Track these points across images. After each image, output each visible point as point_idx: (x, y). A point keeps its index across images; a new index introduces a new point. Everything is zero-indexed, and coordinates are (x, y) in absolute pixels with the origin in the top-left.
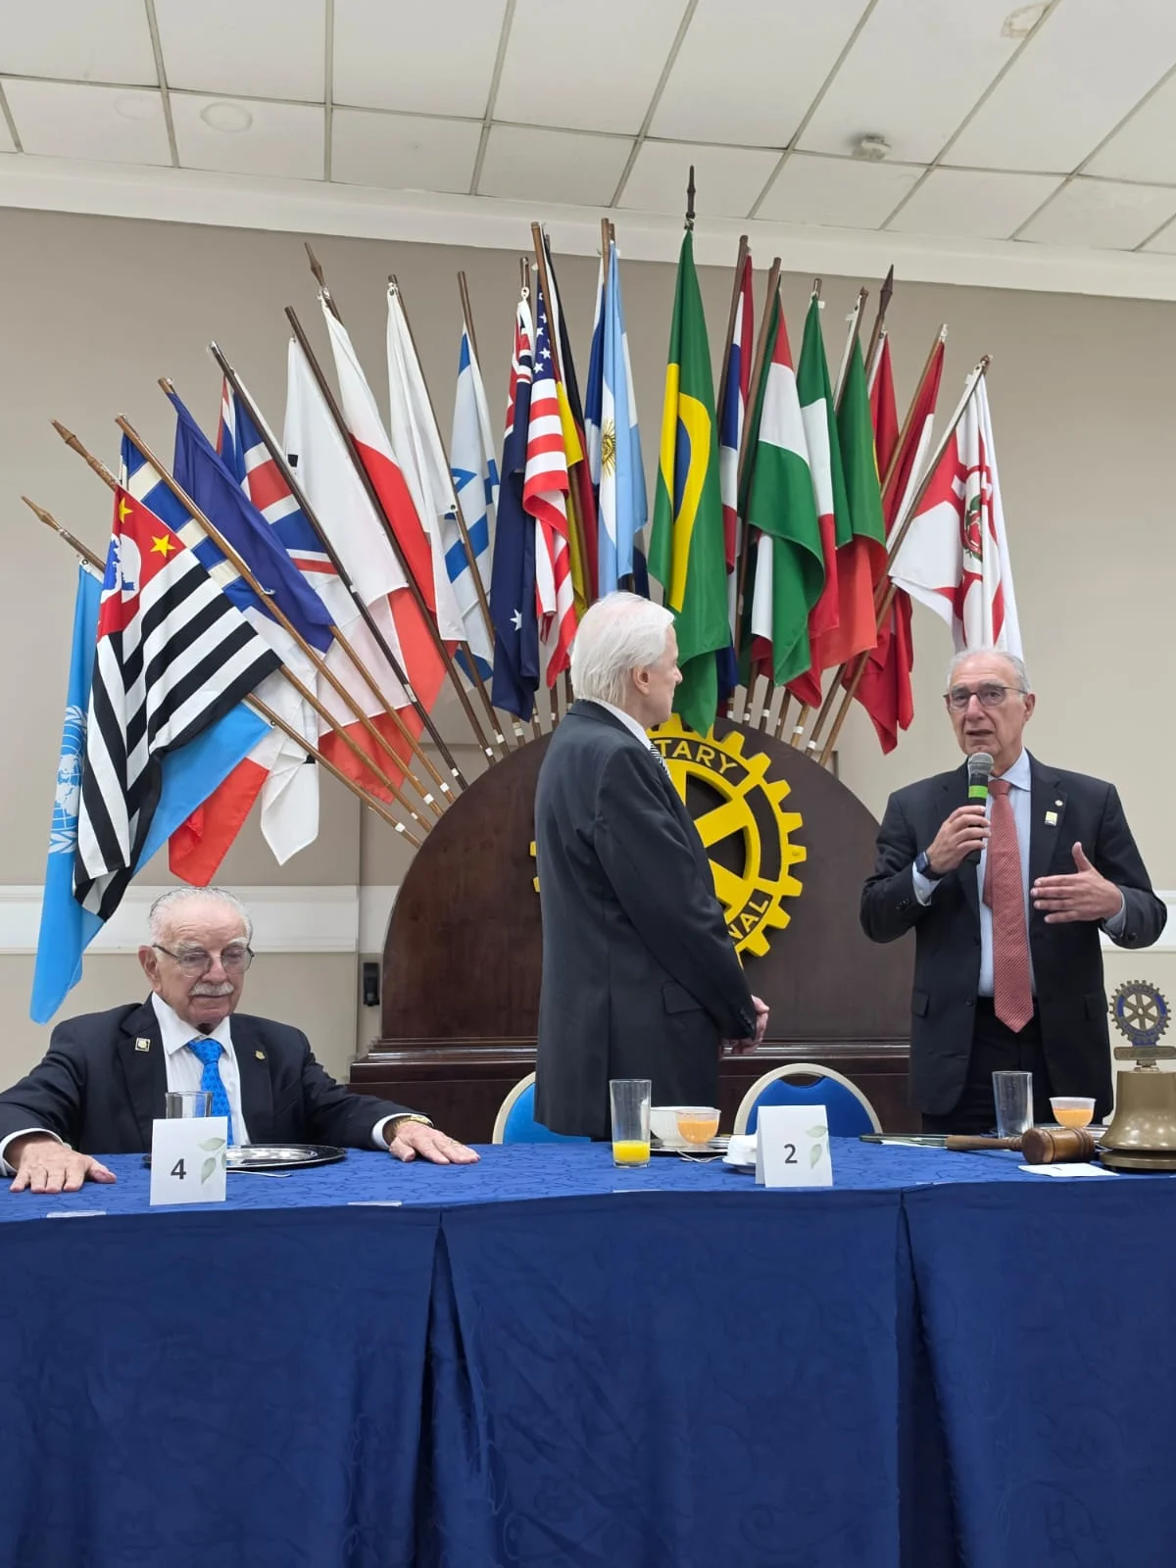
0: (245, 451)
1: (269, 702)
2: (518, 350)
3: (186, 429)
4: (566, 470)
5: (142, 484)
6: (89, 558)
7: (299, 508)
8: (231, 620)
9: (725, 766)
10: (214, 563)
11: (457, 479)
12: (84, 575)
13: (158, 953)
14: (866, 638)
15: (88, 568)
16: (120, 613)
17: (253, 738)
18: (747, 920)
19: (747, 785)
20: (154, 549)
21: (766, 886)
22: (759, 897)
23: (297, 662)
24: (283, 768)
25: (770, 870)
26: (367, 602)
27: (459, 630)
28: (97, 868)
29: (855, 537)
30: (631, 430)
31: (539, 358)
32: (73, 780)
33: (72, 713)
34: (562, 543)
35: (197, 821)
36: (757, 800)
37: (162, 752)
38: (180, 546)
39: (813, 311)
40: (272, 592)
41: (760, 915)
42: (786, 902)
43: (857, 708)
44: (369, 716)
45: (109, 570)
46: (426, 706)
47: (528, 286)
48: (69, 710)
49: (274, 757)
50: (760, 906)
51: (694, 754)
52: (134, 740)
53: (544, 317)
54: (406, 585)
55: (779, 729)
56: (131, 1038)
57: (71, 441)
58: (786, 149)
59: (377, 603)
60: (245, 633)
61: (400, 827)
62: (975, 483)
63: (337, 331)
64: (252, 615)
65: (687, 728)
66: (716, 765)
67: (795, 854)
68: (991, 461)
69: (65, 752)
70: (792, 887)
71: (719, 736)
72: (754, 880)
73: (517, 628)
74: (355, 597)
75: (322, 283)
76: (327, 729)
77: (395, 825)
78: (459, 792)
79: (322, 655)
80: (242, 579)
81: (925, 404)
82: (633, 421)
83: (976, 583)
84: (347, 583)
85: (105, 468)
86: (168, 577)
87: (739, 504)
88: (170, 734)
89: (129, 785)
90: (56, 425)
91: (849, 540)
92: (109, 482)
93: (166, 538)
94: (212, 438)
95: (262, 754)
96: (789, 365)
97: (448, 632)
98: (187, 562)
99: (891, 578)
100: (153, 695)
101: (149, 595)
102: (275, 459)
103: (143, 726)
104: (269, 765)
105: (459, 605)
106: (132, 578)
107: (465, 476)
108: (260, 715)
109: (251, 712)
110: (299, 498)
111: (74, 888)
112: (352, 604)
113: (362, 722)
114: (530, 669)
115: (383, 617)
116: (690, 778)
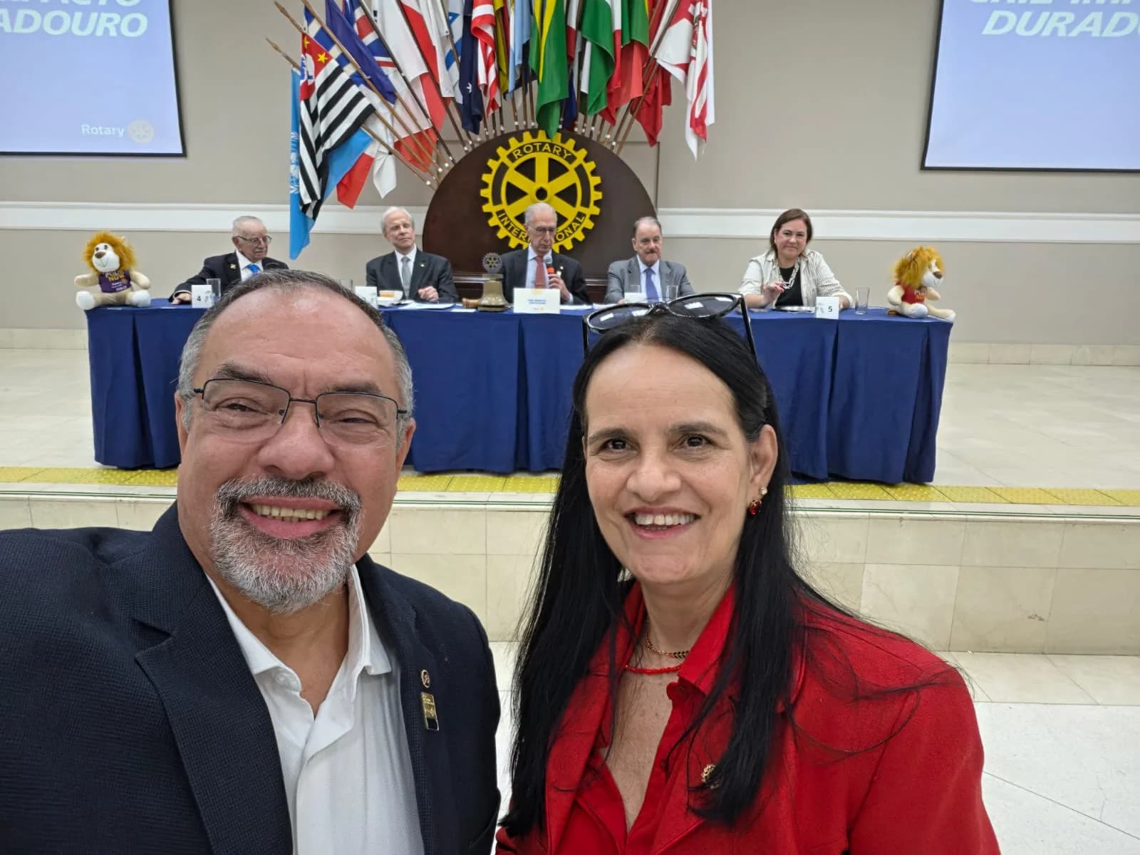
0: (353, 9)
1: (372, 128)
3: (330, 4)
4: (493, 13)
5: (313, 30)
6: (295, 65)
7: (377, 37)
8: (354, 90)
9: (566, 155)
10: (345, 65)
11: (450, 18)
12: (292, 71)
13: (240, 240)
14: (636, 91)
15: (295, 69)
16: (308, 90)
17: (366, 144)
18: (575, 225)
19: (576, 164)
20: (319, 60)
21: (583, 210)
22: (580, 215)
23: (382, 110)
24: (381, 156)
25: (586, 203)
26: (410, 79)
27: (450, 92)
28: (307, 200)
29: (633, 42)
32: (296, 164)
33: (293, 135)
34: (490, 50)
35: (345, 182)
36: (580, 170)
37: (327, 152)
38: (329, 58)
40: (369, 77)
41: (580, 223)
42: (593, 218)
43: (637, 124)
44: (414, 132)
45: (302, 71)
46: (438, 128)
48: (292, 133)
49: (376, 152)
50: (581, 219)
51: (552, 149)
52: (318, 148)
54: (425, 70)
55: (599, 136)
56: (230, 264)
57: (283, 10)
59: (414, 80)
60: (359, 96)
61: (428, 183)
62: (699, 7)
64: (363, 89)
65: (548, 137)
66: (562, 154)
67: (597, 195)
69: (292, 151)
70: (596, 211)
71: (564, 140)
72: (579, 208)
73: (470, 91)
74: (405, 78)
76: (397, 140)
77: (426, 182)
78: (452, 166)
79: (392, 105)
80: (357, 72)
83: (693, 62)
84: (401, 72)
85: (298, 22)
86: (326, 72)
87: (577, 26)
88: (331, 141)
89: (318, 163)
91: (627, 42)
92: (300, 29)
93: (324, 55)
94: (341, 7)
95: (370, 151)
97: (445, 94)
98: (333, 64)
99: (656, 59)
100: (323, 127)
101: (319, 81)
102: (367, 15)
103: (320, 141)
104: (373, 156)
105: (451, 80)
106: (312, 73)
107: (455, 16)
108: (368, 133)
109: (365, 133)
110: (378, 32)
111: (301, 208)
112: (403, 82)
113: (411, 136)
114: (476, 111)
115: (417, 87)
116: (551, 160)
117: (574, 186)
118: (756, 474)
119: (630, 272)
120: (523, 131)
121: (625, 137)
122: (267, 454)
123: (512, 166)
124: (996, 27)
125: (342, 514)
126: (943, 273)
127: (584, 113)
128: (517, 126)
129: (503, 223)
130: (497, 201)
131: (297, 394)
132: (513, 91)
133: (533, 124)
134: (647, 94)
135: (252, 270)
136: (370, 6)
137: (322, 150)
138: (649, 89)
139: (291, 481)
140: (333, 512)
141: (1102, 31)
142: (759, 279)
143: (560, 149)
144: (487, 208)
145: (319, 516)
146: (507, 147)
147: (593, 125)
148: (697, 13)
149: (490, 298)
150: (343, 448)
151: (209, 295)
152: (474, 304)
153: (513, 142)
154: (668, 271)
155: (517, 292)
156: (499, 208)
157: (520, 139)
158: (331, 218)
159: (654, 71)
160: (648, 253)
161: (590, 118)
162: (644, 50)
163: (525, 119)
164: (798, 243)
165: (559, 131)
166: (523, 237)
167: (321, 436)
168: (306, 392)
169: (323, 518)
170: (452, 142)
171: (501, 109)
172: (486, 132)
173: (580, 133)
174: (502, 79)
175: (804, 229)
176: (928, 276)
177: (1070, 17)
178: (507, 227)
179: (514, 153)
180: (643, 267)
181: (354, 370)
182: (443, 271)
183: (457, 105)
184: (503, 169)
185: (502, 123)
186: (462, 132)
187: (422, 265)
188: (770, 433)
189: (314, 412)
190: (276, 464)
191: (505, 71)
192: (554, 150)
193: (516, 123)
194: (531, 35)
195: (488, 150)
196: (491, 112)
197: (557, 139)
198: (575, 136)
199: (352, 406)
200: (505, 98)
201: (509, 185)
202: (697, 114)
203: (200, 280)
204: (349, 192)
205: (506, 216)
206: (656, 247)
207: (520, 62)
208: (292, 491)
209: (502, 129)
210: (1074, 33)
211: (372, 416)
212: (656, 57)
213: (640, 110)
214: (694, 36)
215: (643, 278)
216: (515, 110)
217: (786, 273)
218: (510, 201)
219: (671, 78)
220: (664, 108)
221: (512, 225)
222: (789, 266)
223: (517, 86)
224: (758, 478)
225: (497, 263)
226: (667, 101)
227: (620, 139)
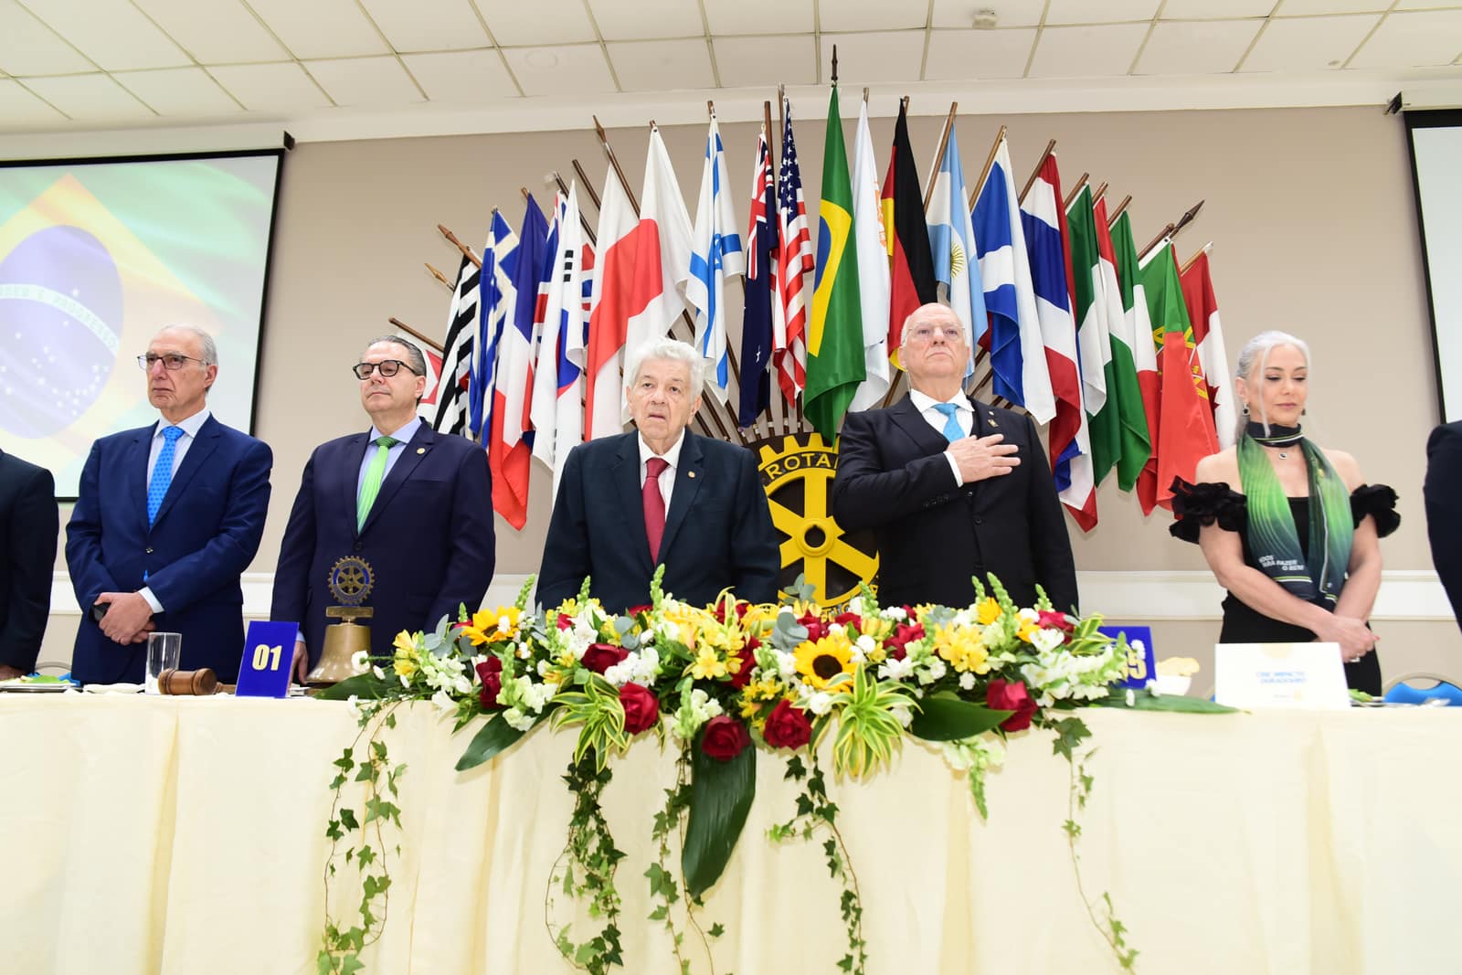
51: (832, 463)
58: (925, 28)
116: (831, 481)
120: (783, 436)
133: (799, 425)
153: (767, 454)
157: (778, 447)
179: (768, 470)
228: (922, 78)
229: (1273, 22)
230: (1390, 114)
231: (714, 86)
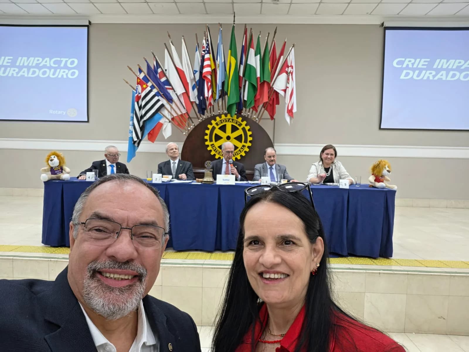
0: (158, 68)
1: (163, 112)
2: (203, 49)
3: (149, 67)
4: (211, 71)
5: (142, 76)
6: (134, 89)
7: (166, 79)
8: (156, 98)
9: (238, 123)
10: (153, 89)
11: (195, 72)
12: (133, 92)
13: (108, 155)
14: (266, 99)
15: (134, 90)
16: (138, 98)
17: (160, 118)
18: (241, 150)
19: (242, 127)
20: (143, 87)
21: (245, 144)
22: (244, 146)
23: (167, 106)
24: (166, 123)
25: (246, 141)
26: (178, 94)
27: (194, 99)
28: (135, 139)
29: (264, 81)
30: (222, 63)
31: (206, 50)
32: (132, 125)
33: (131, 115)
34: (209, 84)
35: (151, 132)
36: (244, 129)
37: (145, 121)
38: (147, 86)
39: (259, 37)
40: (163, 94)
41: (244, 149)
42: (249, 147)
43: (266, 112)
44: (180, 114)
45: (136, 91)
46: (189, 113)
47: (205, 36)
48: (131, 114)
49: (164, 121)
50: (244, 147)
52: (141, 119)
53: (208, 42)
54: (184, 91)
55: (251, 116)
56: (102, 164)
57: (130, 69)
58: (261, 3)
59: (180, 95)
60: (158, 101)
61: (184, 133)
62: (290, 69)
63: (173, 47)
64: (160, 98)
65: (231, 116)
66: (236, 123)
67: (250, 139)
68: (293, 65)
69: (131, 121)
70: (250, 144)
71: (237, 118)
72: (243, 143)
73: (202, 99)
74: (176, 94)
75: (170, 38)
76: (172, 117)
77: (183, 133)
78: (194, 127)
79: (171, 104)
80: (158, 92)
81: (282, 54)
82: (223, 61)
83: (288, 89)
84: (175, 91)
85: (136, 73)
86: (146, 91)
87: (243, 75)
88: (146, 117)
89: (141, 125)
90: (128, 67)
91: (262, 81)
92: (136, 76)
93: (145, 85)
94: (153, 68)
95: (162, 121)
96: (253, 48)
97: (192, 100)
98: (149, 89)
99: (273, 88)
100: (143, 112)
101: (143, 95)
102: (163, 71)
103: (142, 117)
104: (163, 123)
105: (194, 95)
106: (140, 92)
107: (196, 71)
108: (162, 115)
109: (160, 114)
110: (167, 77)
111: (133, 142)
112: (176, 95)
113: (178, 116)
114: (204, 107)
115: (181, 97)
116: (232, 125)
117: (241, 135)
118: (315, 257)
119: (263, 168)
120: (222, 114)
121: (262, 116)
122: (110, 251)
123: (217, 127)
124: (405, 76)
125: (139, 277)
126: (391, 171)
127: (246, 108)
128: (219, 113)
129: (213, 149)
130: (211, 140)
131: (124, 226)
132: (218, 100)
133: (225, 112)
134: (270, 100)
135: (112, 167)
136: (164, 68)
137: (143, 120)
138: (271, 99)
139: (119, 263)
140: (135, 276)
141: (446, 78)
142: (316, 172)
143: (236, 121)
144: (207, 143)
145: (130, 278)
146: (215, 120)
147: (249, 112)
148: (289, 71)
149: (207, 179)
150: (141, 248)
151: (93, 176)
152: (200, 181)
153: (218, 119)
154: (279, 168)
155: (218, 176)
156: (212, 143)
157: (220, 117)
158: (145, 146)
159: (272, 92)
160: (270, 161)
161: (248, 110)
162: (269, 84)
163: (223, 110)
164: (331, 158)
165: (236, 114)
166: (221, 154)
167: (133, 244)
168: (127, 225)
169: (132, 279)
170: (194, 118)
171: (213, 106)
172: (207, 115)
173: (244, 115)
174: (214, 95)
175: (333, 153)
176: (385, 172)
177: (434, 73)
178: (215, 150)
179: (218, 122)
180: (269, 167)
181: (148, 216)
182: (189, 168)
183: (196, 104)
184: (214, 128)
185: (213, 111)
186: (198, 114)
187: (181, 165)
188: (321, 240)
189: (131, 233)
190: (114, 255)
191: (215, 92)
192: (234, 121)
193: (219, 111)
194: (225, 78)
195: (208, 121)
196: (210, 107)
197: (235, 117)
198: (242, 116)
199: (146, 231)
200: (215, 102)
201: (216, 134)
202: (290, 108)
203: (90, 170)
204: (152, 137)
205: (214, 146)
206: (274, 159)
207: (221, 89)
208: (120, 267)
209: (214, 113)
210: (436, 78)
211: (154, 235)
212: (273, 87)
213: (267, 107)
214: (288, 79)
215: (269, 170)
216: (219, 106)
217: (327, 170)
218: (216, 141)
219: (279, 95)
220: (277, 106)
221: (217, 150)
222: (328, 167)
223: (220, 97)
224: (316, 259)
225: (210, 165)
226: (278, 103)
227: (259, 117)
228: (261, 13)
229: (351, 4)
230: (381, 27)
231: (205, 13)
